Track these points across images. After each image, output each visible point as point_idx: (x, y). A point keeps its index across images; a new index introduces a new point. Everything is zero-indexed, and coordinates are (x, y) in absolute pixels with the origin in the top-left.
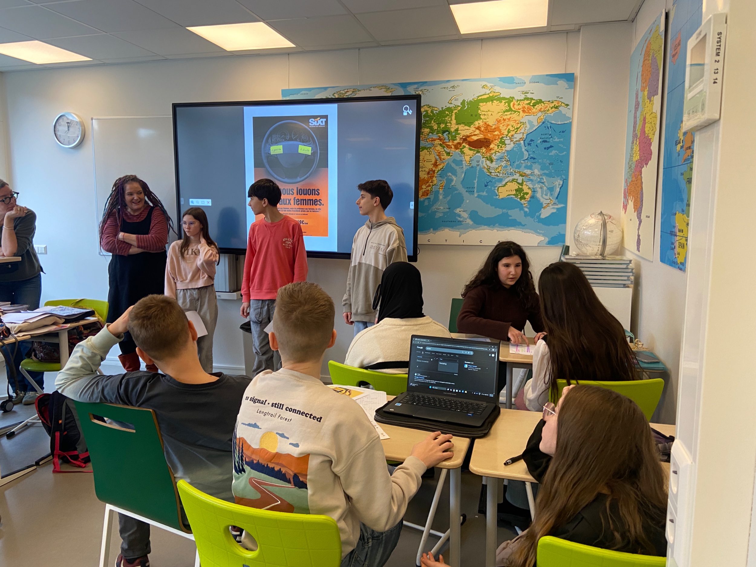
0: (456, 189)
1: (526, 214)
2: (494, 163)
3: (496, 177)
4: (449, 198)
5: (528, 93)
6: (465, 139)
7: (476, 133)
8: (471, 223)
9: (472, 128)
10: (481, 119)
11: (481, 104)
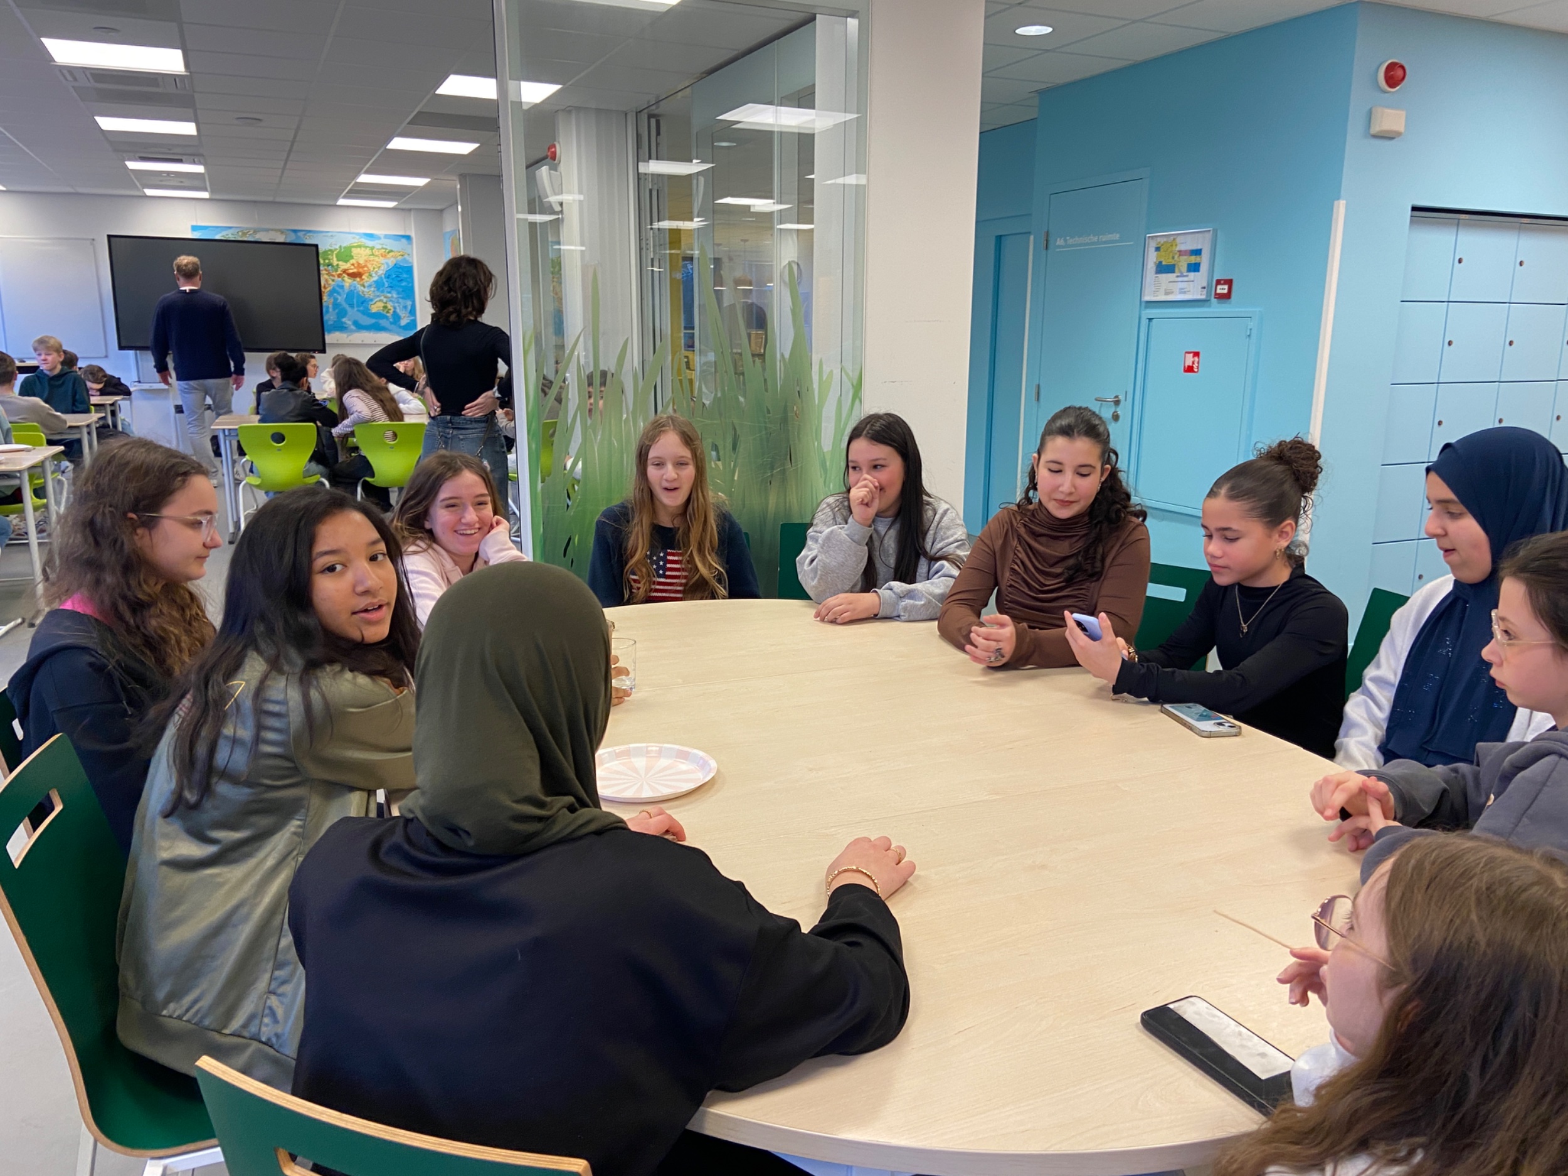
0: (341, 305)
2: (366, 288)
3: (368, 298)
4: (337, 311)
5: (384, 245)
6: (345, 271)
7: (351, 268)
8: (353, 327)
9: (349, 264)
10: (354, 259)
11: (353, 249)
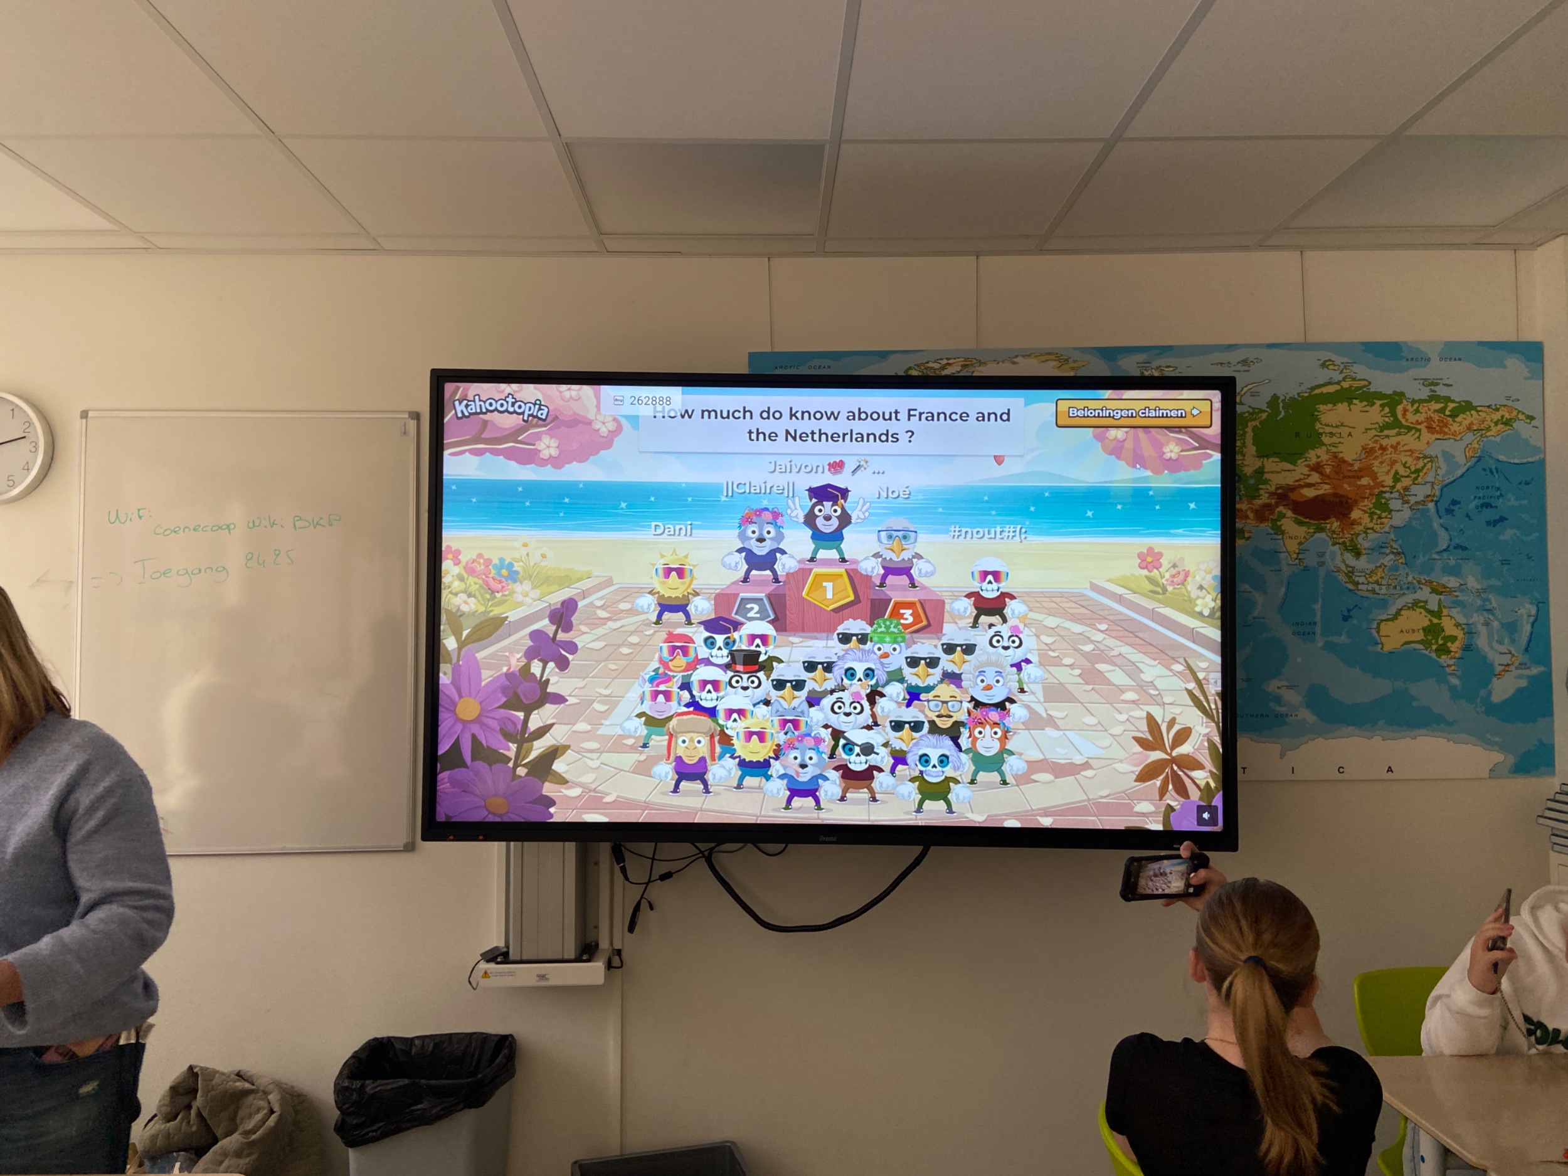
0: (1266, 628)
1: (1455, 694)
2: (1363, 558)
3: (1370, 595)
5: (1438, 384)
6: (1284, 495)
7: (1311, 480)
8: (1311, 718)
9: (1301, 469)
10: (1323, 444)
11: (1322, 407)
